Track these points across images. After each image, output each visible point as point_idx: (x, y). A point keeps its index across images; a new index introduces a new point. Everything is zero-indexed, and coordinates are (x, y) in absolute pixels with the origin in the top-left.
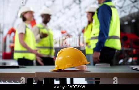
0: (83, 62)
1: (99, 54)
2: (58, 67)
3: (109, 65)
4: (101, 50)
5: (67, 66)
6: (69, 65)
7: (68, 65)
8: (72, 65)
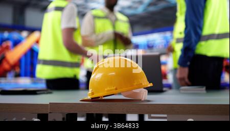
0: (137, 85)
1: (186, 70)
2: (93, 94)
3: (204, 88)
4: (189, 63)
5: (108, 91)
6: (111, 90)
7: (108, 89)
8: (116, 89)
